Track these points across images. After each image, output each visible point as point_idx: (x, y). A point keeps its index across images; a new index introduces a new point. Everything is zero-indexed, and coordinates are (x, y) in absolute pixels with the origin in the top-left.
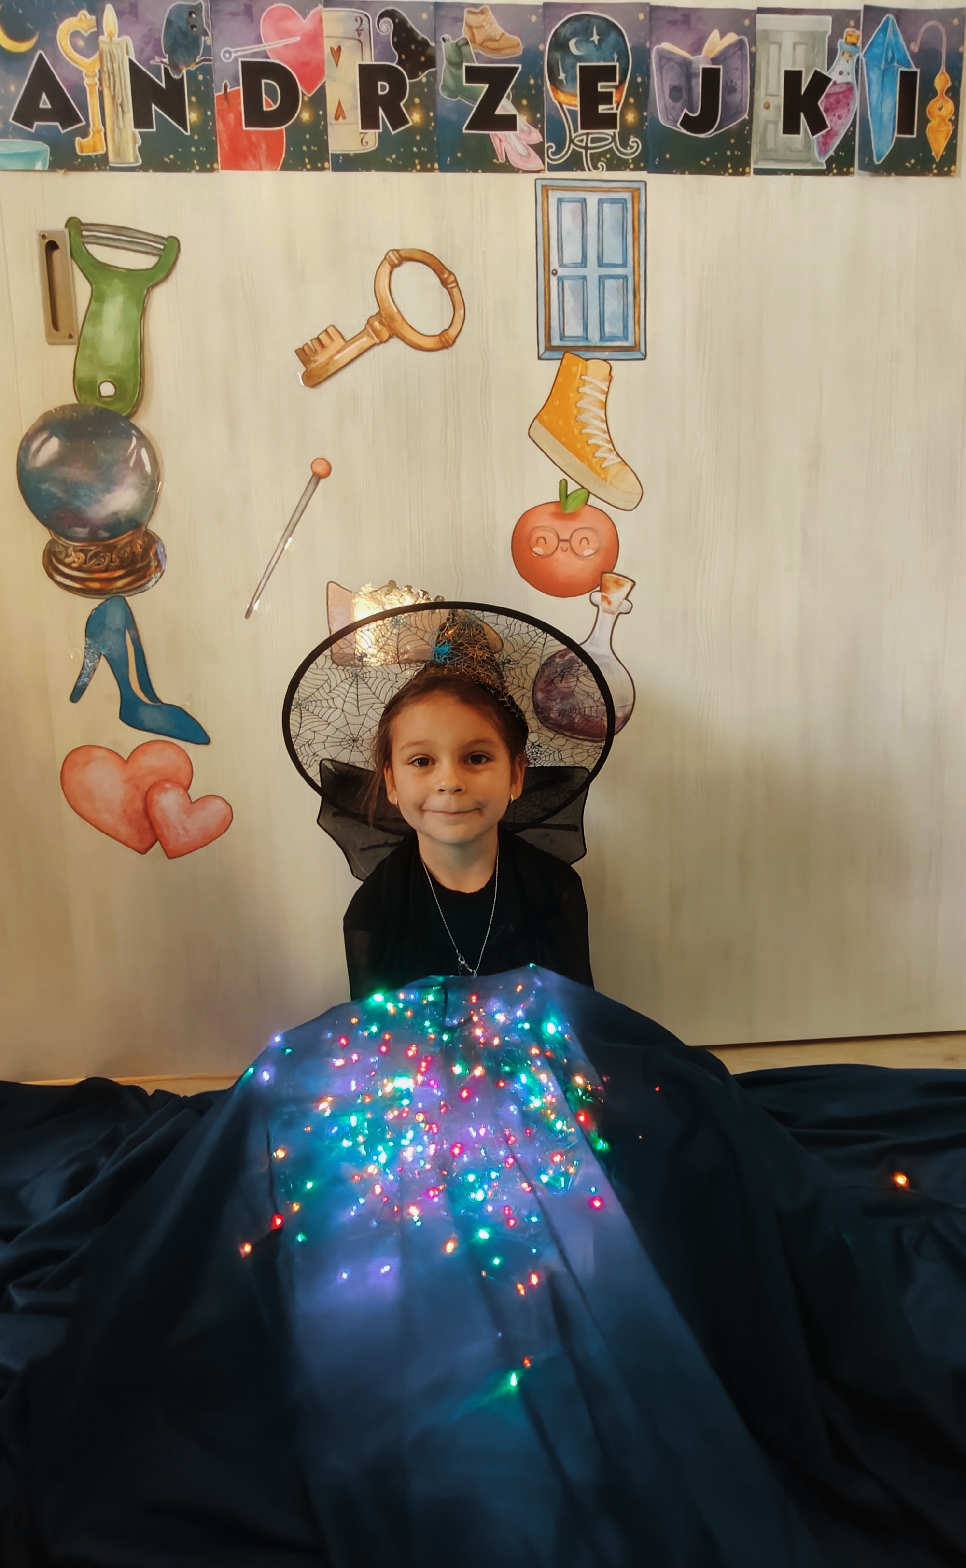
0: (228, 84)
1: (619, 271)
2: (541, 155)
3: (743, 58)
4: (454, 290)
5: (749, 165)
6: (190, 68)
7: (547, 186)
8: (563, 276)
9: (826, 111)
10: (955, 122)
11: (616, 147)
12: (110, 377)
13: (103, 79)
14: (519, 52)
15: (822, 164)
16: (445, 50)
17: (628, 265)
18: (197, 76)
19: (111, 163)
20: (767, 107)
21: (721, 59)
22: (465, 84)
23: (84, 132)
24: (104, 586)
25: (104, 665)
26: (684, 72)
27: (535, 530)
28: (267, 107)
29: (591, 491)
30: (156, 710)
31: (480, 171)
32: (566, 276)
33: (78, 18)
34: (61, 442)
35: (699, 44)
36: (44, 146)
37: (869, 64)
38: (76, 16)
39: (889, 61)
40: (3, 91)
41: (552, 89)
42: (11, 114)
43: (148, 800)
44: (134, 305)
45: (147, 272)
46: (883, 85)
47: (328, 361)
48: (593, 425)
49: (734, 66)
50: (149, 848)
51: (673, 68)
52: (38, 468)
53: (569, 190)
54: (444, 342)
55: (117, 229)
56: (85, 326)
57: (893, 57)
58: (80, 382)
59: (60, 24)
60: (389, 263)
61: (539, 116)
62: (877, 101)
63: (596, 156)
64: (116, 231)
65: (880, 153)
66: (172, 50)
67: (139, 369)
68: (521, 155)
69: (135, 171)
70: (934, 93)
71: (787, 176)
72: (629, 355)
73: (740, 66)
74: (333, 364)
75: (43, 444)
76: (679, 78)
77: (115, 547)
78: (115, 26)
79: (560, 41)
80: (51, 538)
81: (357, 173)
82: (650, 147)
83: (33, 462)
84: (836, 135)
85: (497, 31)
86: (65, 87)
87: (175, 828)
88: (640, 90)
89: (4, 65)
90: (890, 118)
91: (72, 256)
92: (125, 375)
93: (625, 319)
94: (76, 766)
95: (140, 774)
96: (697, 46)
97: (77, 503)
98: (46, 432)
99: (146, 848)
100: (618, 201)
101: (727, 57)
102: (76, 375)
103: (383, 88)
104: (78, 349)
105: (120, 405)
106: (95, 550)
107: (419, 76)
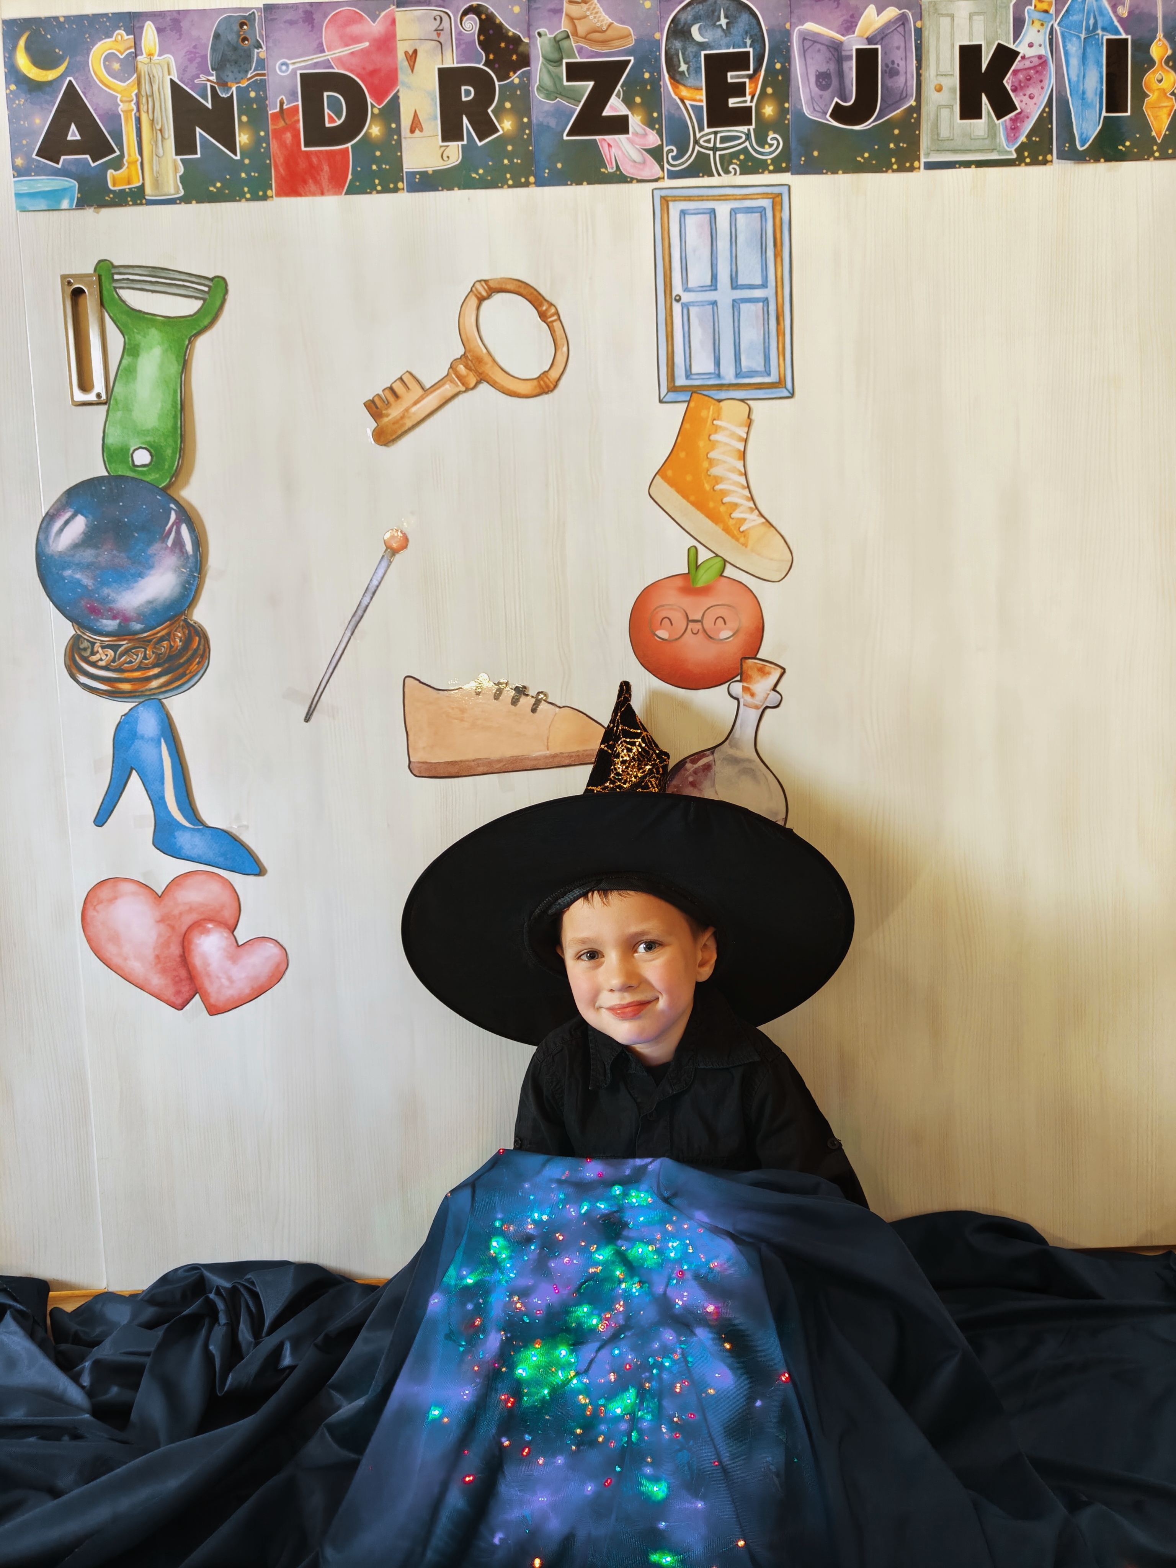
0: (285, 100)
1: (758, 293)
2: (660, 161)
3: (905, 35)
5: (918, 159)
6: (240, 85)
7: (667, 196)
8: (689, 303)
9: (1015, 90)
11: (752, 146)
12: (146, 443)
13: (140, 104)
14: (631, 43)
15: (1011, 153)
16: (542, 48)
17: (769, 284)
18: (249, 92)
19: (148, 196)
21: (879, 38)
22: (565, 83)
23: (117, 164)
24: (136, 687)
25: (135, 780)
26: (833, 55)
27: (658, 609)
28: (330, 122)
29: (728, 559)
30: (198, 834)
31: (585, 183)
32: (692, 302)
33: (113, 39)
34: (87, 521)
35: (852, 22)
36: (72, 182)
37: (1066, 34)
38: (111, 37)
39: (1091, 28)
40: (27, 125)
41: (671, 83)
42: (34, 149)
43: (186, 944)
44: (173, 357)
45: (189, 318)
46: (1084, 58)
47: (404, 415)
48: (728, 479)
49: (896, 45)
50: (187, 1002)
51: (819, 51)
52: (61, 552)
53: (693, 200)
54: (544, 387)
55: (155, 271)
56: (117, 384)
57: (1095, 24)
58: (109, 449)
59: (93, 47)
60: (476, 296)
61: (655, 115)
62: (1078, 76)
63: (727, 158)
64: (153, 273)
65: (1084, 136)
66: (219, 67)
67: (179, 432)
68: (635, 162)
69: (177, 204)
70: (1151, 63)
71: (967, 170)
72: (772, 393)
73: (902, 45)
74: (409, 417)
75: (67, 523)
76: (828, 62)
77: (150, 641)
78: (155, 45)
79: (679, 27)
80: (74, 633)
81: (437, 193)
82: (793, 144)
83: (54, 544)
84: (1028, 117)
85: (603, 21)
86: (97, 116)
87: (218, 977)
88: (780, 78)
89: (29, 96)
90: (1096, 94)
91: (102, 304)
92: (162, 440)
93: (767, 350)
94: (100, 902)
95: (176, 912)
96: (849, 24)
97: (106, 591)
98: (70, 509)
99: (183, 1003)
100: (755, 210)
101: (886, 35)
102: (105, 442)
103: (468, 93)
104: (108, 411)
105: (157, 476)
106: (126, 645)
107: (510, 77)
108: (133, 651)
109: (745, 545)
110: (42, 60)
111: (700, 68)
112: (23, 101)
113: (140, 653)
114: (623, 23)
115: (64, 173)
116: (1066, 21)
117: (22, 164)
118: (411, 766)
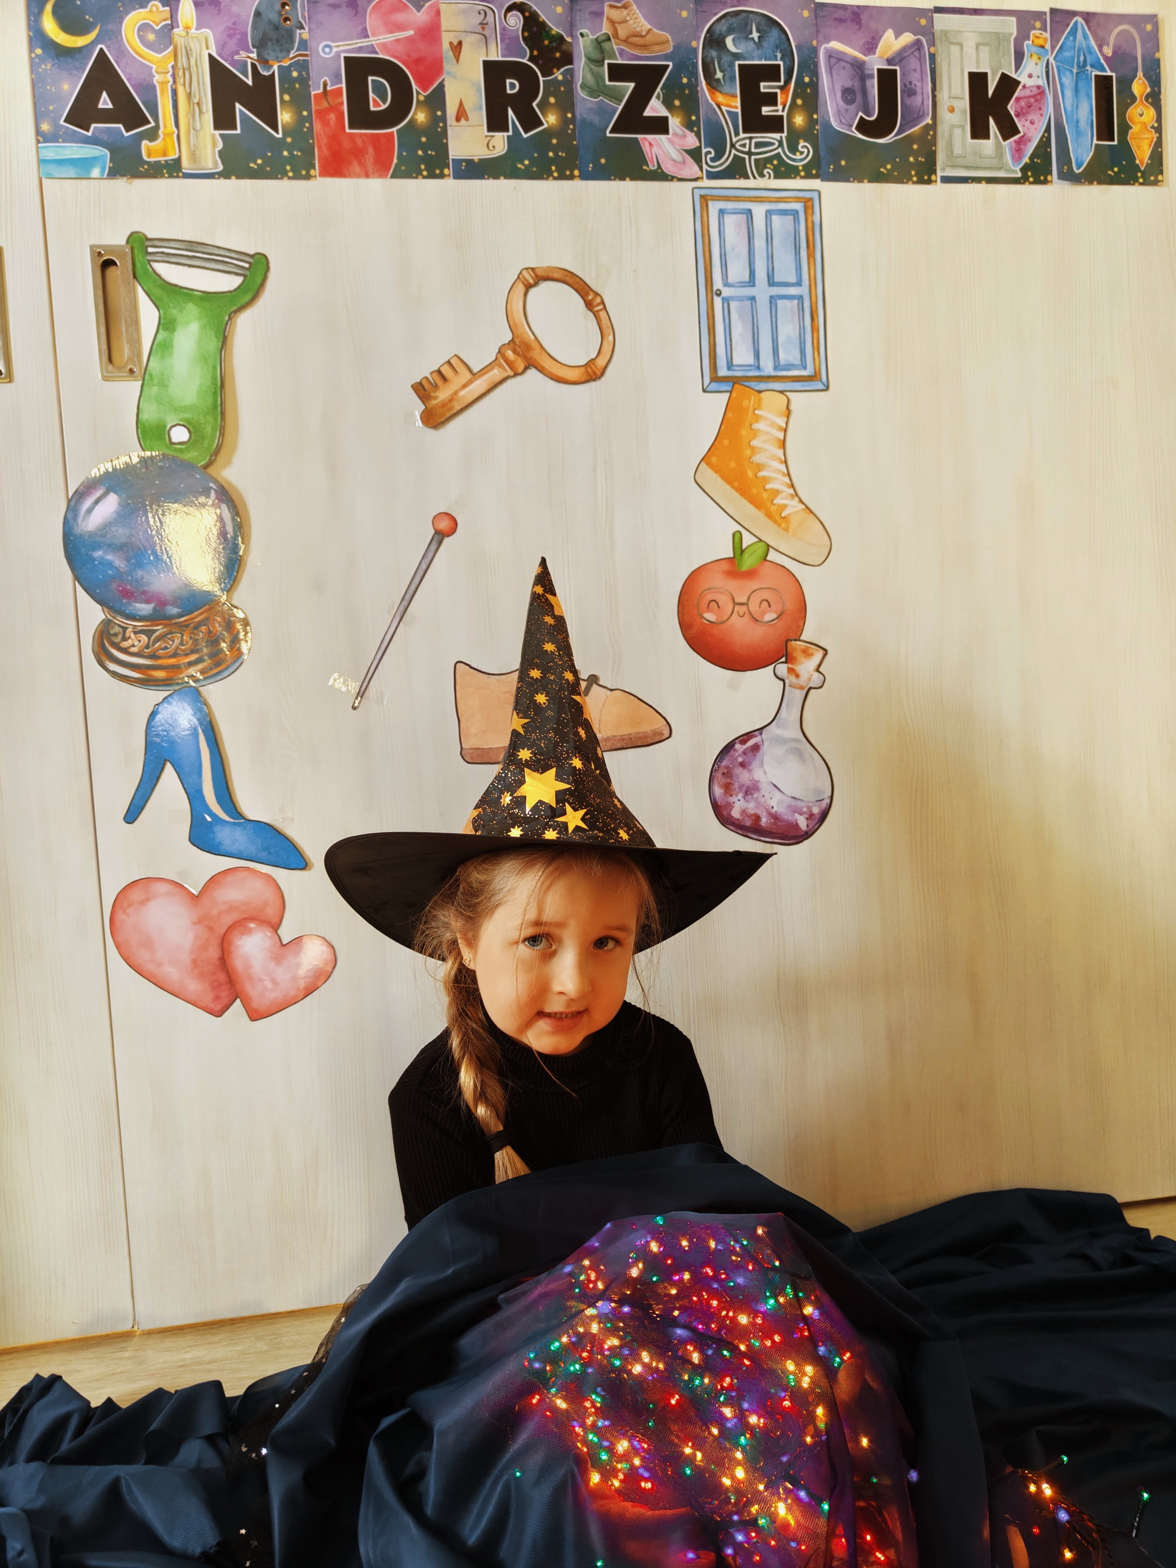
0: (328, 81)
1: (793, 291)
2: (698, 161)
3: (921, 59)
4: (601, 313)
5: (934, 172)
6: (282, 64)
7: (706, 196)
8: (729, 297)
9: (1018, 115)
10: (1159, 130)
11: (784, 152)
12: (184, 420)
13: (176, 74)
14: (670, 49)
15: (1015, 172)
16: (584, 47)
17: (803, 283)
18: (291, 72)
19: (185, 169)
20: (952, 110)
21: (897, 60)
22: (607, 83)
23: (152, 135)
24: (171, 674)
25: (169, 774)
26: (857, 73)
27: (705, 593)
28: (374, 106)
29: (770, 544)
30: (237, 828)
31: (628, 179)
32: (732, 297)
33: (148, 9)
34: (121, 499)
35: (872, 44)
36: (102, 151)
37: (1061, 68)
38: (146, 7)
39: (1081, 64)
40: (53, 90)
41: (708, 89)
42: (62, 115)
43: (225, 945)
44: (213, 333)
45: (229, 294)
46: (1076, 90)
47: (452, 398)
48: (770, 467)
49: (913, 67)
50: (227, 1007)
51: (844, 68)
52: (90, 532)
53: (731, 201)
54: (592, 374)
55: (191, 245)
56: (152, 359)
57: (1085, 61)
58: (144, 426)
59: (126, 16)
60: (523, 283)
61: (694, 118)
62: (1072, 106)
63: (762, 162)
64: (189, 248)
65: (1079, 160)
66: (261, 45)
67: (219, 409)
68: (675, 161)
69: (215, 178)
70: (1133, 99)
71: (978, 185)
72: (809, 386)
73: (919, 69)
74: (458, 401)
75: (97, 502)
76: (852, 79)
77: (187, 626)
78: (192, 19)
79: (715, 37)
80: (104, 617)
81: (483, 181)
82: (822, 153)
83: (84, 524)
84: (1030, 141)
85: (642, 26)
86: (131, 85)
87: (261, 980)
88: (809, 91)
89: (56, 61)
90: (1088, 124)
91: (135, 277)
92: (202, 417)
93: (803, 345)
94: (131, 905)
95: (215, 912)
96: (870, 46)
97: (140, 573)
98: (102, 487)
99: (222, 1009)
100: (789, 212)
101: (904, 58)
102: (140, 418)
103: (513, 86)
104: (142, 386)
105: (196, 454)
106: (162, 630)
107: (553, 74)
108: (169, 636)
109: (786, 530)
110: (70, 25)
111: (735, 77)
112: (50, 65)
113: (176, 639)
114: (662, 29)
115: (94, 141)
116: (1060, 56)
117: (48, 130)
118: (463, 753)
